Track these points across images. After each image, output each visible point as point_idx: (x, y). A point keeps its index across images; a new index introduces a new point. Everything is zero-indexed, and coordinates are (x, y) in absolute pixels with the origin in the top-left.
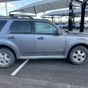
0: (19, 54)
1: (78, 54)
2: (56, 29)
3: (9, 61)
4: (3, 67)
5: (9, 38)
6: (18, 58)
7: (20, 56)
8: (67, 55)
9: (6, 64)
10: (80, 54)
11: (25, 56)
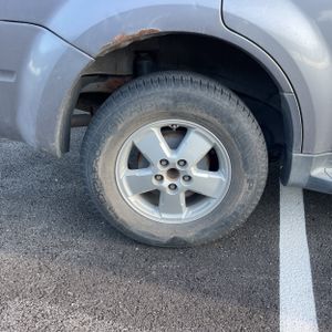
4: (165, 236)
9: (186, 214)
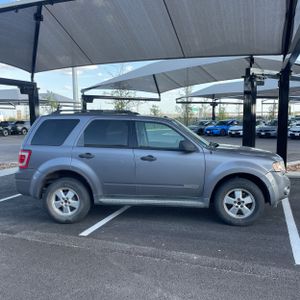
0: (100, 193)
1: (236, 200)
2: (183, 139)
3: (77, 207)
5: (81, 156)
6: (96, 201)
7: (101, 197)
8: (209, 199)
9: (70, 213)
10: (242, 199)
11: (113, 197)
